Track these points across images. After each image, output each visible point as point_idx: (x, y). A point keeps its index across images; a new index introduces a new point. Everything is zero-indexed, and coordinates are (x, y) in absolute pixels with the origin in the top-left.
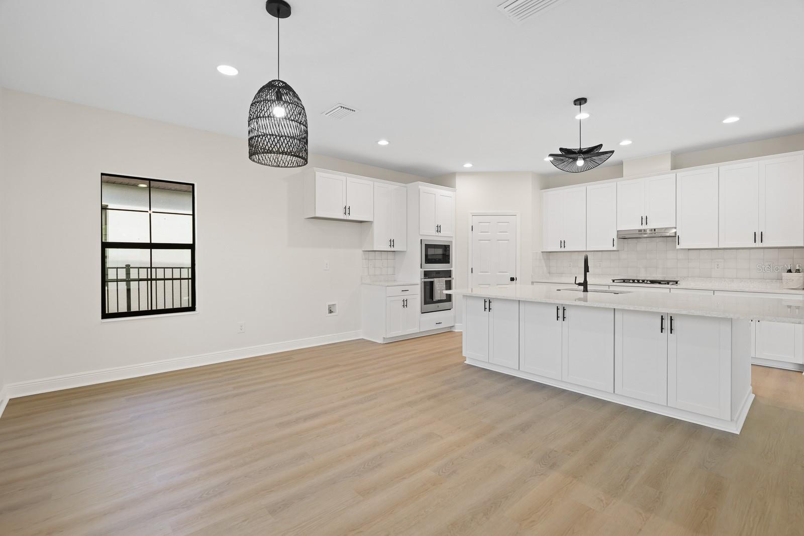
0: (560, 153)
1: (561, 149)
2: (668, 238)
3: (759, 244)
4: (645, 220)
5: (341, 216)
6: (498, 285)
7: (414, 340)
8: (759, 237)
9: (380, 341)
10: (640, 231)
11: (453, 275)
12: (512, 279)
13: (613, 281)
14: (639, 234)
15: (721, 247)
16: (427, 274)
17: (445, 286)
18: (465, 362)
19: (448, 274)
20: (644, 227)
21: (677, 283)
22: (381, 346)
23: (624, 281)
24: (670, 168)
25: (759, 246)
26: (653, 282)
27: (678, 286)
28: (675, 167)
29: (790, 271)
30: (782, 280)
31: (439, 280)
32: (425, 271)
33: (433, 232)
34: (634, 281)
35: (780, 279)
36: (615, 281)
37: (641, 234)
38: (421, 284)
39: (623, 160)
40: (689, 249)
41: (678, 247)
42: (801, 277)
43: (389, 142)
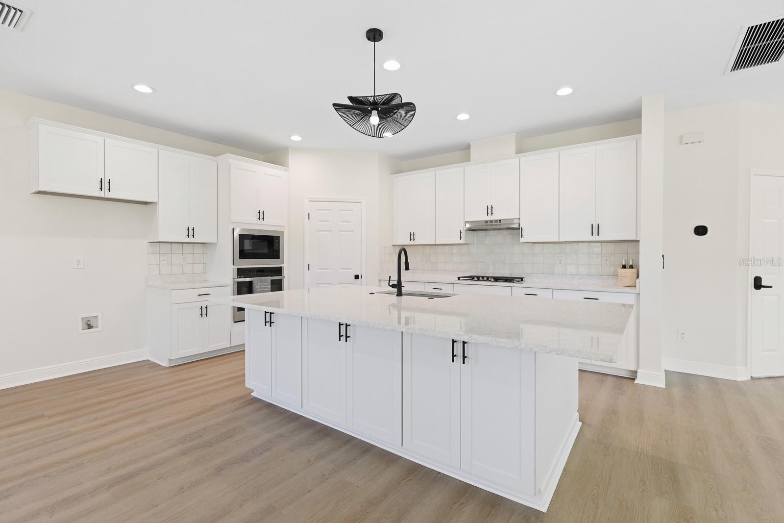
0: (349, 103)
1: (351, 98)
2: (514, 231)
3: (595, 238)
4: (490, 210)
5: (97, 193)
6: (340, 284)
7: (215, 359)
8: (595, 229)
9: (165, 364)
10: (486, 222)
11: (285, 272)
12: (357, 277)
13: (459, 278)
14: (486, 225)
15: (561, 240)
16: (241, 272)
17: (270, 287)
18: (252, 394)
19: (278, 271)
20: (490, 218)
21: (522, 279)
22: (167, 371)
23: (472, 278)
24: (514, 152)
25: (597, 240)
26: (496, 279)
27: (524, 284)
28: (520, 151)
29: (624, 267)
30: (617, 276)
31: (261, 280)
32: (238, 269)
33: (254, 219)
34: (478, 278)
35: (615, 275)
36: (461, 279)
37: (488, 225)
38: (234, 284)
39: (470, 143)
40: (534, 243)
41: (522, 240)
42: (634, 273)
43: (152, 88)
